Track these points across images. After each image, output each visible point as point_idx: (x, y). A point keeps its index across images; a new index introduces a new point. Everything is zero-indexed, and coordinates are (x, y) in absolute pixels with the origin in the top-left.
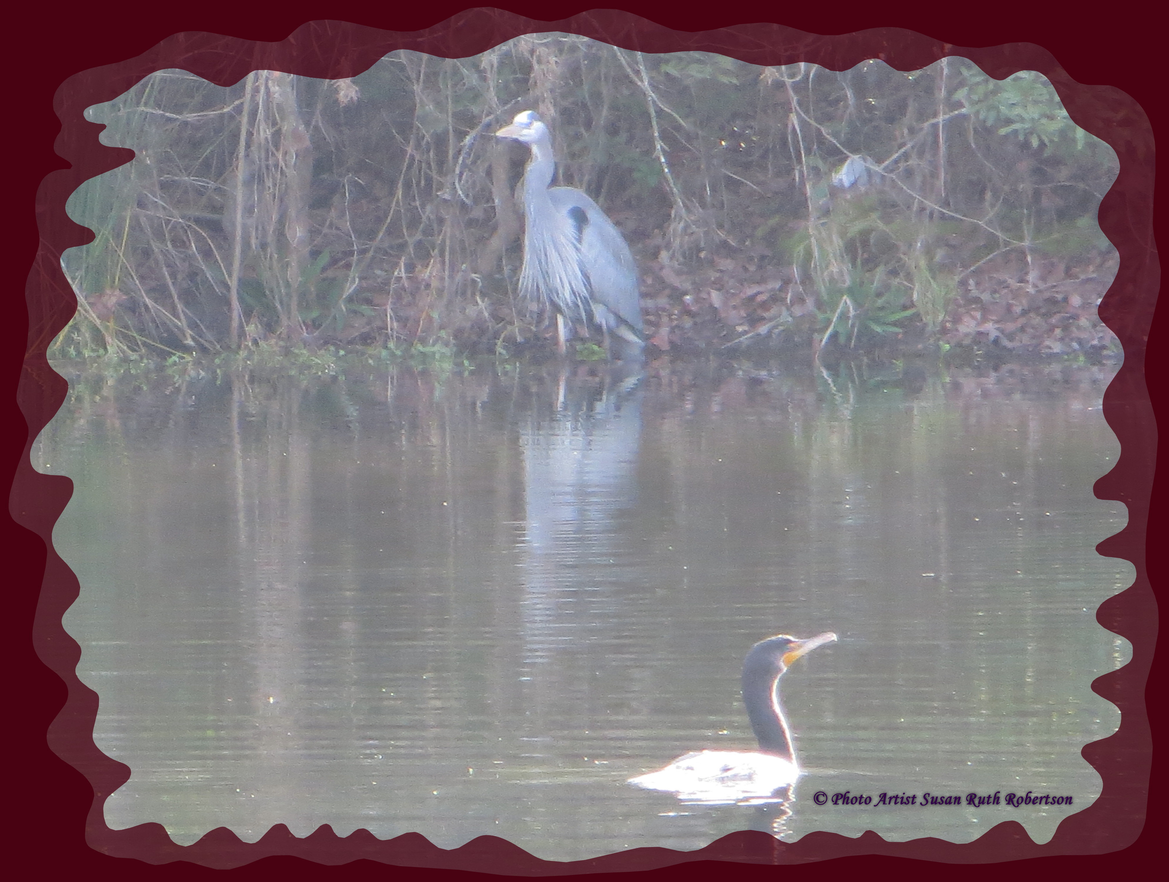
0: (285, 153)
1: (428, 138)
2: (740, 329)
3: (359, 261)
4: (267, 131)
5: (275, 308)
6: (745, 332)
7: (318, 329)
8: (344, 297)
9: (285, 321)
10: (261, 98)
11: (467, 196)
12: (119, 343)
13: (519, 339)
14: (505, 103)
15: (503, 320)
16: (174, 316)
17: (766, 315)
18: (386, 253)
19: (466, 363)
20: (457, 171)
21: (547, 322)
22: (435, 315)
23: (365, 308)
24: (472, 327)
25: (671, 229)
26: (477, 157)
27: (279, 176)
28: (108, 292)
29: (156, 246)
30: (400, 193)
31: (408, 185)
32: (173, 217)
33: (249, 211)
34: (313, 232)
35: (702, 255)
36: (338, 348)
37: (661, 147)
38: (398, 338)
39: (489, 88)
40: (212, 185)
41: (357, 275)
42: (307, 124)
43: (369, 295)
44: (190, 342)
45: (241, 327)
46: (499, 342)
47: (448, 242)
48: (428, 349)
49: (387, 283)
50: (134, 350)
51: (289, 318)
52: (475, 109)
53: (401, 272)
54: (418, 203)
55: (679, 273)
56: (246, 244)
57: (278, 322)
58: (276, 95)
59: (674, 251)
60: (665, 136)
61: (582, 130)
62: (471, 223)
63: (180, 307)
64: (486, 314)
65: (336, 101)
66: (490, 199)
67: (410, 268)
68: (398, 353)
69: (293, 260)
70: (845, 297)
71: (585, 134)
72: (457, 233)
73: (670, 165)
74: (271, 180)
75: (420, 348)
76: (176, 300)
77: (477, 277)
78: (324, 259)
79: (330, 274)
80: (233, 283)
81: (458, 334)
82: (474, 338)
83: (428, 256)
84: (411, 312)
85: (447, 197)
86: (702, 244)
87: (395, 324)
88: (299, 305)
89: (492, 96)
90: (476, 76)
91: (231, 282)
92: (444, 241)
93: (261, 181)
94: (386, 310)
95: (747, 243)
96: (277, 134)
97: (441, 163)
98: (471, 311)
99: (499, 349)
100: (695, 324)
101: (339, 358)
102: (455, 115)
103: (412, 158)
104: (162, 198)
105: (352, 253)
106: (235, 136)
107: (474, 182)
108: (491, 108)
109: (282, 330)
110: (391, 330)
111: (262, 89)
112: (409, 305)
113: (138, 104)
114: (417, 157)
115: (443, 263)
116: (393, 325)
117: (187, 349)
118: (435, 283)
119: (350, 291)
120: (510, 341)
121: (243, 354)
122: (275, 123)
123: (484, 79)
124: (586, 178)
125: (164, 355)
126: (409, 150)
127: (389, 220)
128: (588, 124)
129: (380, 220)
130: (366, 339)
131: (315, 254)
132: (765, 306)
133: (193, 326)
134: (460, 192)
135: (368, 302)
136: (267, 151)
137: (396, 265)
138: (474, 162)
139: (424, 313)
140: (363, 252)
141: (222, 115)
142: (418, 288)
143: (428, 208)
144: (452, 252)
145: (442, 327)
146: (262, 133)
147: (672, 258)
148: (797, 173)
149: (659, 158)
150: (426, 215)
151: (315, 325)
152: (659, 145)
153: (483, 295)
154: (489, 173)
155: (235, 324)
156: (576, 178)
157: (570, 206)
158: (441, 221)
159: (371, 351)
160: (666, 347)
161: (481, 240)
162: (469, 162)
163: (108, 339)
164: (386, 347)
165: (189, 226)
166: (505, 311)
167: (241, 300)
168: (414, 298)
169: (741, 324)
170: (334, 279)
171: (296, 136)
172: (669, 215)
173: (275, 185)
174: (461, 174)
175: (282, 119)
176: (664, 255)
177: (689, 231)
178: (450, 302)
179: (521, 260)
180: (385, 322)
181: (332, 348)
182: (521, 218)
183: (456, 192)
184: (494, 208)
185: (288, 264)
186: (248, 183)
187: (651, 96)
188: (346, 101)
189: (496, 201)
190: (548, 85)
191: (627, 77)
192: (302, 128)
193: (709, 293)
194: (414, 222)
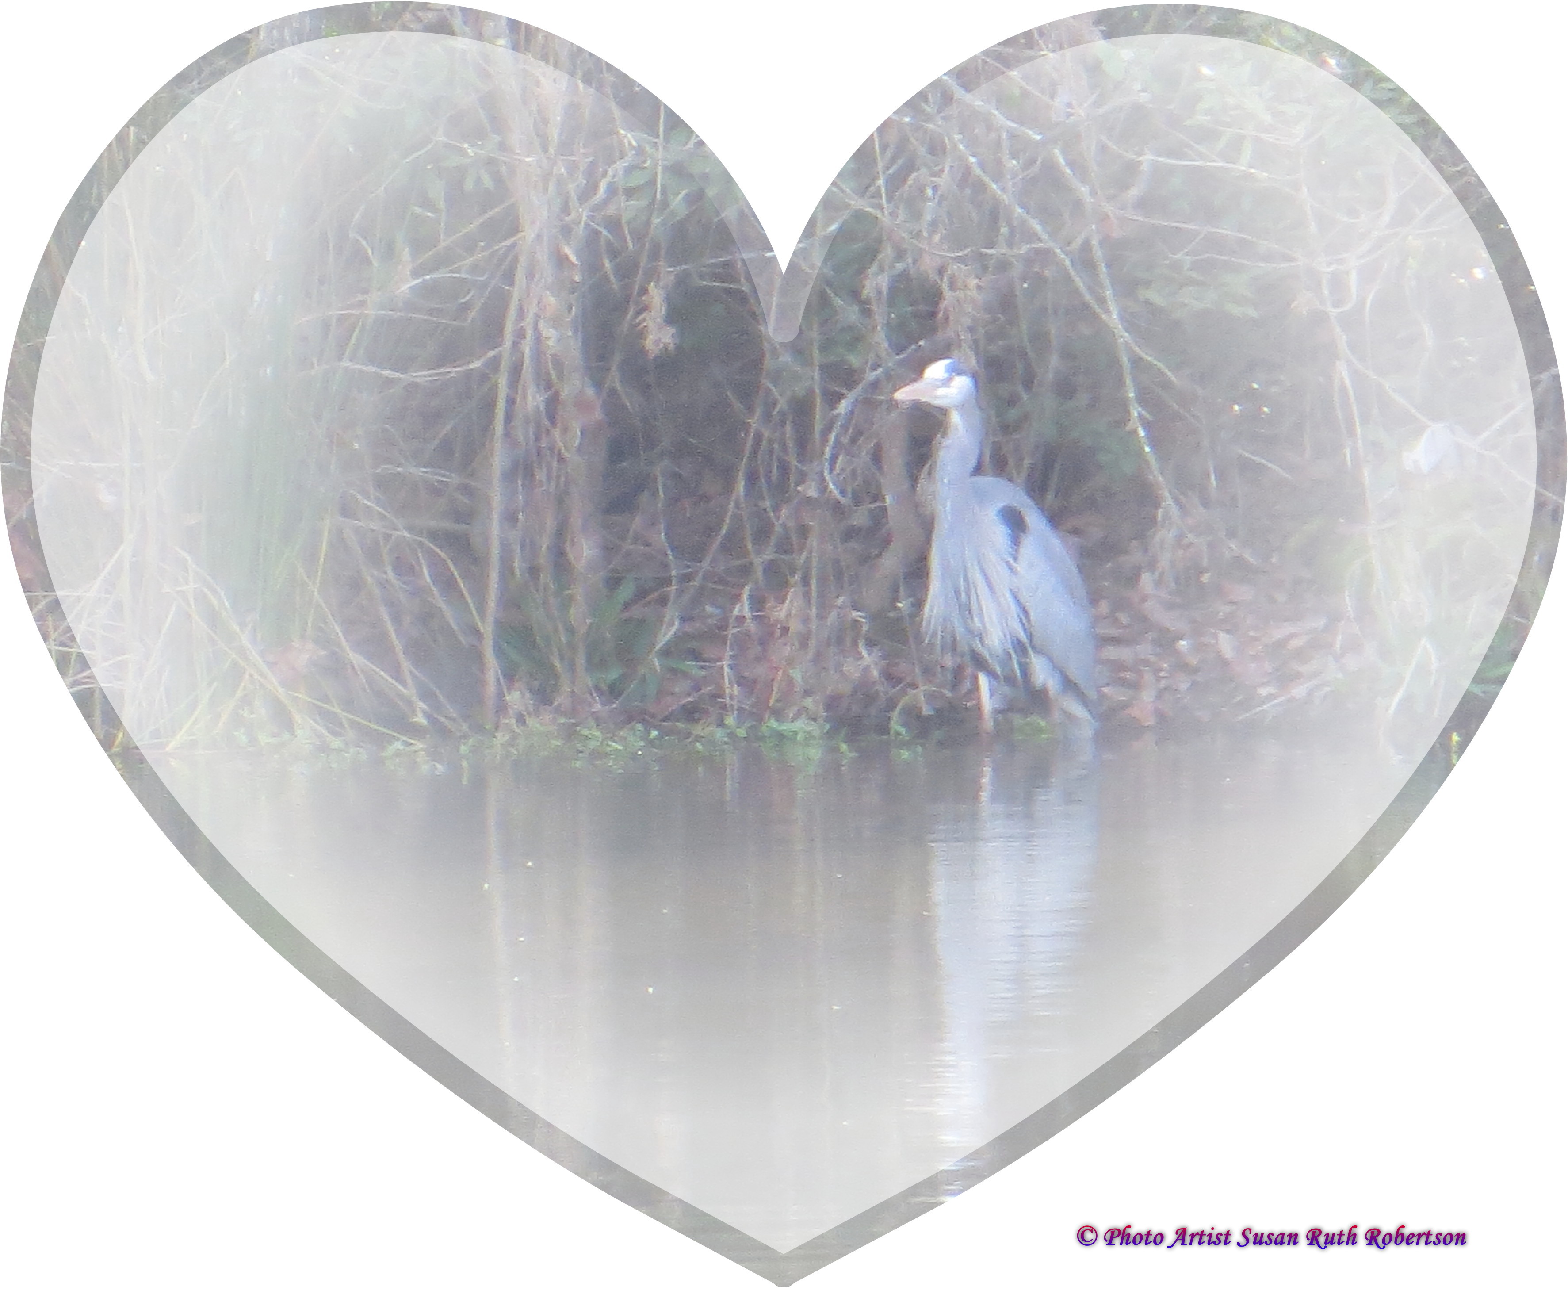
0: (565, 430)
1: (782, 404)
2: (1264, 691)
3: (680, 592)
4: (538, 396)
5: (552, 667)
6: (1271, 697)
7: (616, 699)
8: (658, 647)
9: (566, 688)
10: (527, 349)
11: (843, 492)
12: (314, 724)
13: (927, 711)
14: (899, 349)
15: (899, 681)
16: (397, 680)
17: (1304, 669)
18: (721, 581)
19: (844, 747)
20: (828, 451)
21: (967, 684)
22: (796, 674)
23: (690, 665)
24: (855, 691)
25: (1157, 539)
26: (859, 433)
27: (555, 464)
28: (296, 644)
29: (370, 576)
30: (741, 487)
31: (752, 478)
32: (395, 529)
33: (511, 518)
34: (609, 550)
35: (1205, 578)
36: (648, 726)
37: (1139, 414)
38: (740, 710)
39: (874, 328)
40: (455, 479)
41: (677, 614)
42: (598, 385)
43: (694, 644)
44: (420, 719)
45: (500, 695)
46: (895, 715)
47: (814, 562)
48: (786, 727)
49: (723, 627)
50: (335, 734)
51: (573, 683)
52: (854, 360)
53: (743, 608)
54: (767, 504)
55: (1170, 606)
56: (507, 570)
57: (556, 688)
58: (551, 343)
59: (1162, 574)
60: (1143, 399)
61: (1020, 388)
62: (850, 534)
63: (406, 665)
64: (875, 673)
65: (643, 352)
66: (877, 497)
67: (758, 603)
68: (741, 732)
69: (578, 592)
70: (1423, 641)
71: (1025, 397)
72: (829, 547)
73: (1155, 443)
74: (545, 470)
75: (773, 724)
76: (401, 657)
77: (860, 617)
78: (626, 591)
79: (636, 612)
80: (488, 629)
81: (832, 703)
82: (855, 709)
83: (784, 585)
84: (760, 671)
85: (812, 493)
86: (1205, 562)
87: (736, 690)
88: (589, 660)
89: (880, 338)
90: (856, 308)
91: (484, 628)
92: (808, 560)
93: (529, 474)
94: (722, 668)
95: (1274, 560)
96: (553, 403)
97: (803, 443)
98: (852, 669)
99: (896, 726)
100: (1194, 684)
101: (651, 743)
102: (822, 368)
103: (758, 437)
104: (378, 500)
105: (667, 581)
106: (490, 406)
107: (854, 473)
108: (878, 356)
109: (562, 699)
110: (731, 698)
111: (529, 333)
112: (758, 659)
113: (340, 359)
114: (766, 434)
115: (807, 595)
116: (732, 691)
117: (415, 731)
118: (795, 626)
119: (668, 637)
120: (912, 715)
121: (501, 738)
122: (549, 386)
123: (867, 312)
124: (1027, 462)
125: (381, 741)
126: (754, 422)
127: (724, 531)
128: (1029, 382)
129: (710, 531)
130: (691, 713)
131: (614, 582)
132: (1300, 655)
133: (426, 695)
134: (831, 486)
135: (696, 656)
136: (538, 425)
137: (737, 598)
138: (853, 441)
139: (780, 673)
140: (686, 578)
141: (468, 374)
142: (771, 634)
143: (784, 512)
144: (823, 580)
145: (807, 693)
146: (530, 398)
147: (1159, 583)
148: (1348, 452)
149: (1135, 431)
150: (780, 522)
151: (614, 691)
152: (1135, 411)
153: (871, 644)
154: (877, 457)
155: (491, 689)
156: (1011, 462)
157: (1001, 505)
158: (804, 531)
159: (698, 730)
160: (1151, 721)
161: (866, 559)
162: (845, 440)
163: (298, 718)
164: (721, 724)
165: (421, 544)
166: (903, 667)
167: (499, 652)
168: (765, 651)
169: (1263, 684)
170: (642, 622)
171: (581, 405)
172: (1155, 518)
173: (549, 478)
174: (834, 459)
175: (561, 376)
176: (1146, 580)
177: (1185, 541)
178: (818, 657)
179: (925, 587)
180: (720, 687)
181: (639, 727)
182: (927, 526)
183: (826, 487)
184: (884, 509)
185: (571, 598)
186: (509, 476)
187: (1122, 337)
188: (657, 352)
189: (888, 500)
190: (967, 321)
191: (1086, 306)
192: (590, 392)
193: (1215, 636)
194: (763, 533)
